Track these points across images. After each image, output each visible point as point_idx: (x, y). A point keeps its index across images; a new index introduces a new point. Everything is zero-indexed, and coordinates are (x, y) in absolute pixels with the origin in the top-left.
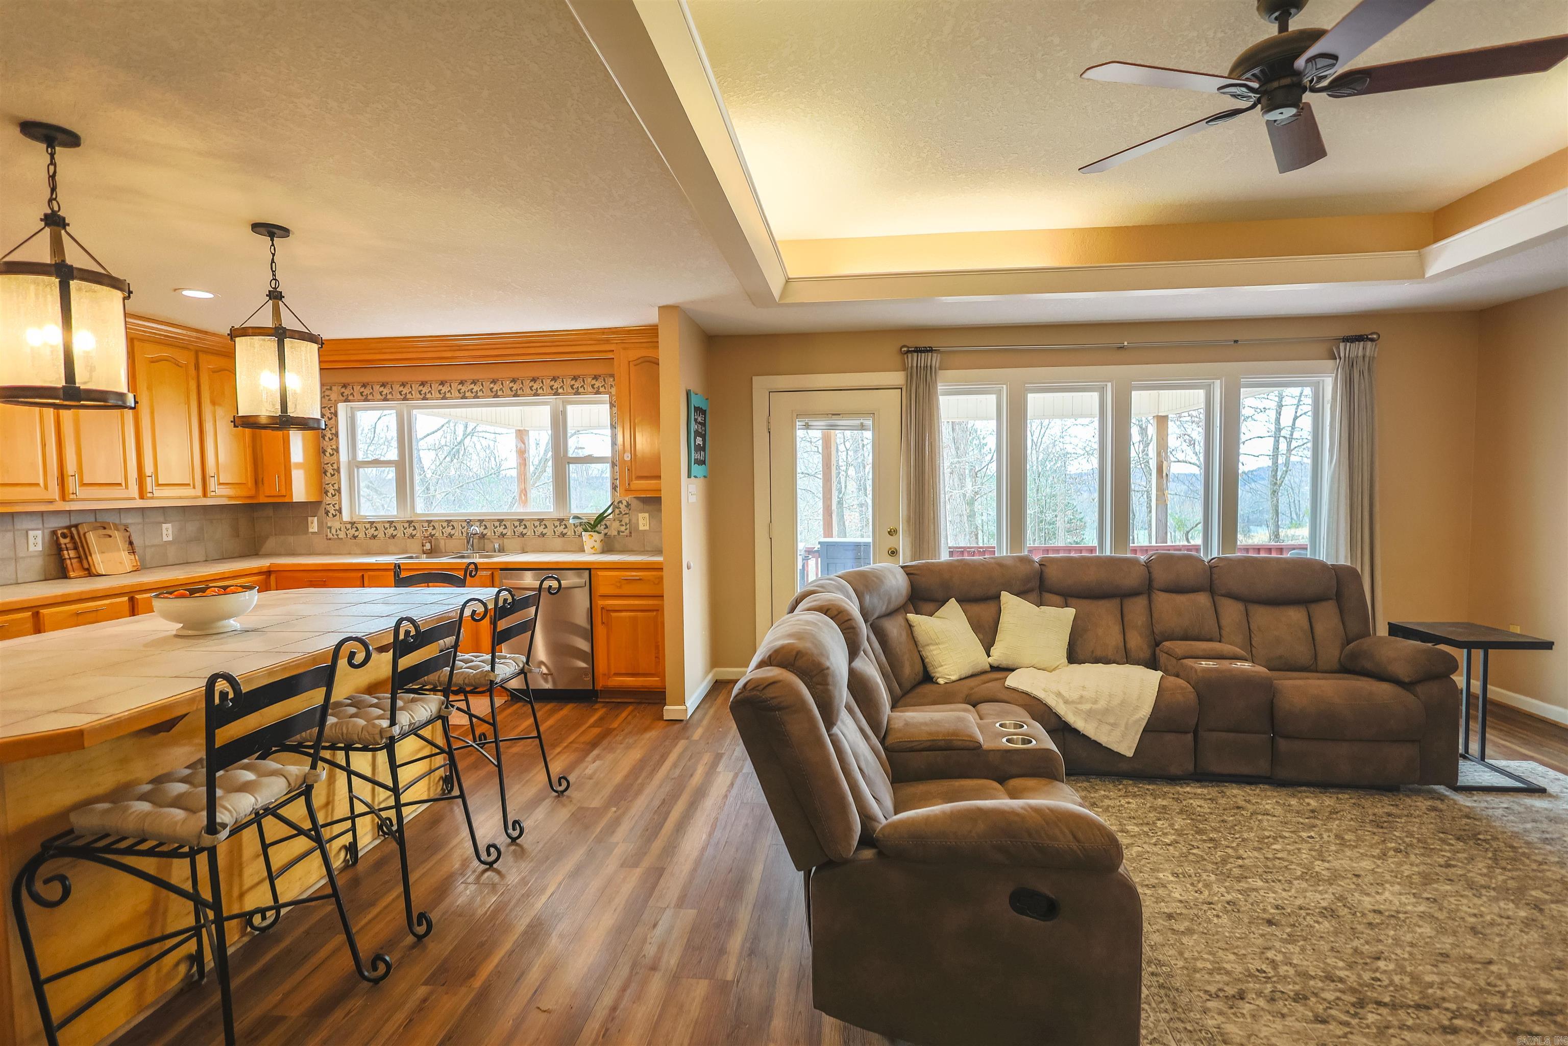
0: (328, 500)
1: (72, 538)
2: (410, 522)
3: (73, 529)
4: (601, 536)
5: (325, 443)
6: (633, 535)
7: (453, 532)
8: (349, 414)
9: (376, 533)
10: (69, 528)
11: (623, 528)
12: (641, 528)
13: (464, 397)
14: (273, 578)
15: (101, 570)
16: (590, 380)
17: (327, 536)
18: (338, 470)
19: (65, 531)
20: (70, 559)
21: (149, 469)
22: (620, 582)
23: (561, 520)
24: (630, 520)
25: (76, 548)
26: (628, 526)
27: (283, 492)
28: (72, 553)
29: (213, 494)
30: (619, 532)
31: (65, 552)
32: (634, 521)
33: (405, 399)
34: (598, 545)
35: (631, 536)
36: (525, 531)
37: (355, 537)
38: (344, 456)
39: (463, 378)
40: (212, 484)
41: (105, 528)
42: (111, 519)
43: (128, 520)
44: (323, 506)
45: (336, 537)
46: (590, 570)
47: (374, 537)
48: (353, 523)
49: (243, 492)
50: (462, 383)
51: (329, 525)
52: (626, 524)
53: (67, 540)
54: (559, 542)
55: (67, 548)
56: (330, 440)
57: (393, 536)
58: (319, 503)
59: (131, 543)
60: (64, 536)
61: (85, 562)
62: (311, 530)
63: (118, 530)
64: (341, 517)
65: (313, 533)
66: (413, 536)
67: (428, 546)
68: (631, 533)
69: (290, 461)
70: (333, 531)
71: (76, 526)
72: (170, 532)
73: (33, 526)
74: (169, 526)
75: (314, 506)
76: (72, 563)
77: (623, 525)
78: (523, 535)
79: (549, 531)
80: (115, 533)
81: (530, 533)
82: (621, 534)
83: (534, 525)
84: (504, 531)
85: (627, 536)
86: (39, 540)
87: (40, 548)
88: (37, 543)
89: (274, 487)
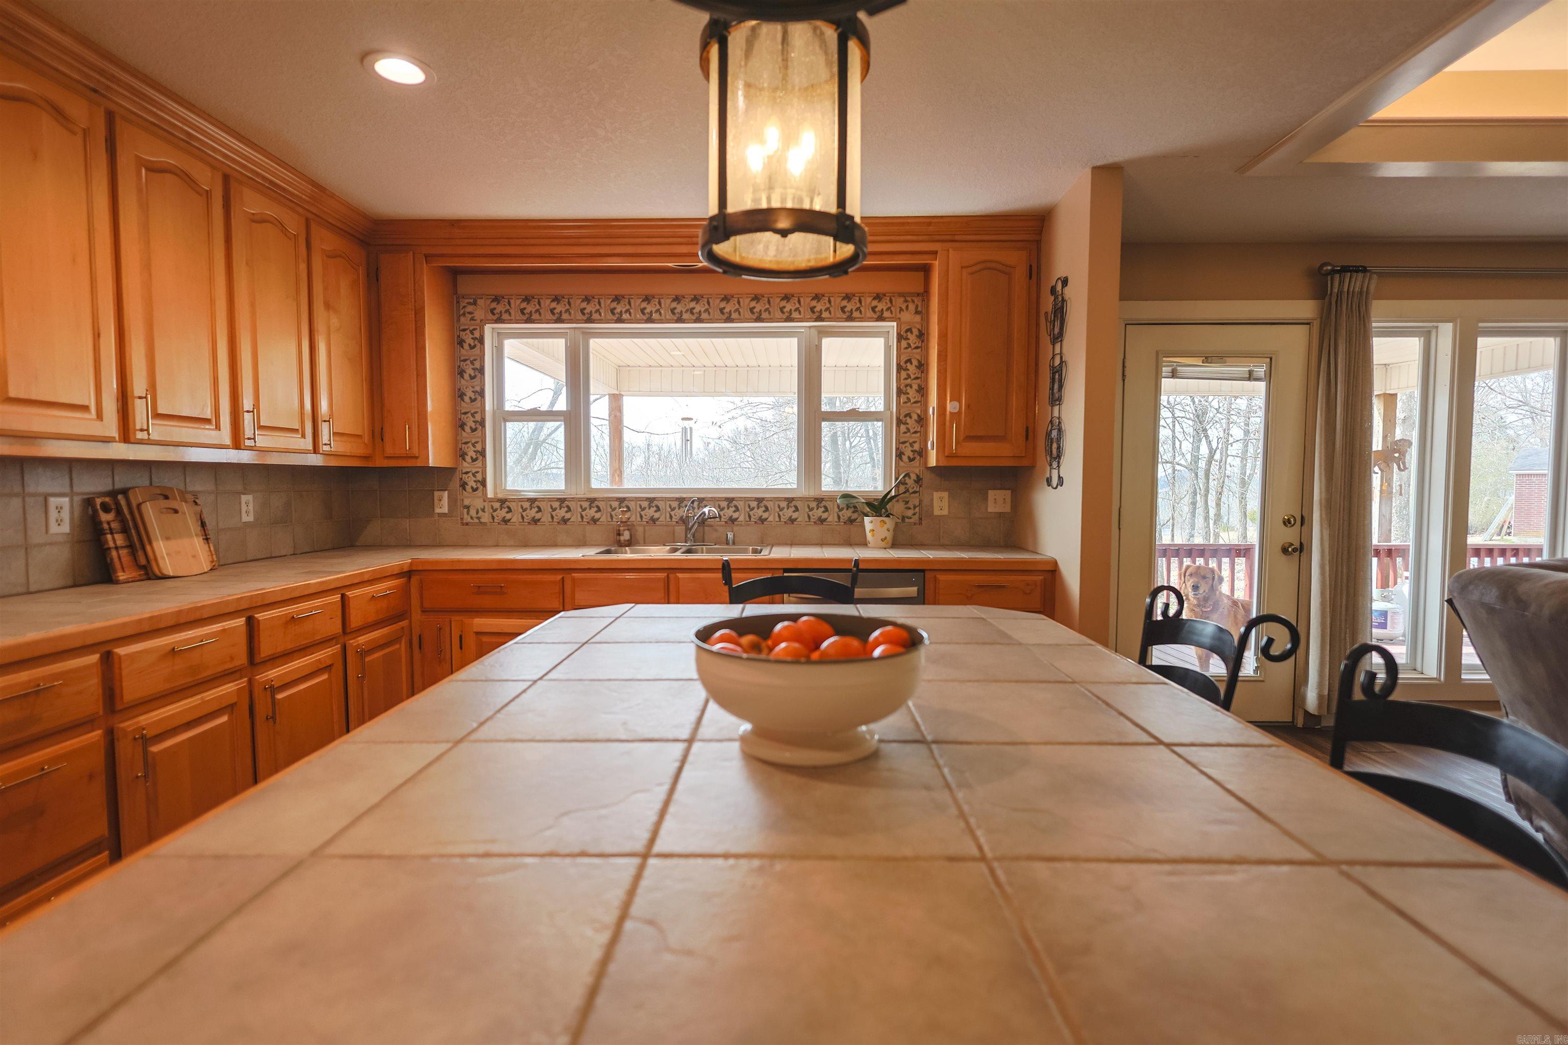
0: (466, 466)
1: (119, 512)
2: (592, 500)
3: (120, 497)
5: (467, 383)
6: (924, 522)
7: (658, 515)
9: (538, 516)
10: (113, 494)
11: (909, 513)
12: (937, 512)
13: (680, 320)
14: (415, 580)
15: (168, 567)
16: (869, 299)
17: (462, 519)
18: (482, 423)
19: (107, 499)
20: (117, 548)
21: (247, 400)
23: (819, 500)
24: (921, 501)
25: (125, 530)
26: (917, 509)
27: (415, 451)
28: (120, 539)
29: (325, 448)
30: (903, 518)
31: (109, 537)
32: (926, 501)
33: (586, 320)
35: (920, 524)
36: (765, 515)
37: (506, 521)
38: (489, 403)
39: (679, 291)
40: (325, 433)
41: (166, 497)
44: (458, 475)
45: (476, 521)
46: (924, 571)
47: (535, 521)
48: (503, 501)
50: (676, 299)
51: (466, 502)
52: (915, 507)
53: (111, 516)
54: (815, 531)
55: (110, 529)
56: (472, 378)
57: (565, 521)
58: (451, 471)
59: (203, 524)
60: (106, 508)
61: (140, 553)
62: (438, 510)
63: (186, 502)
64: (484, 493)
65: (441, 515)
66: (594, 521)
67: (626, 536)
68: (920, 519)
70: (473, 512)
71: (125, 492)
72: (251, 507)
73: (57, 490)
74: (249, 498)
75: (442, 476)
76: (119, 556)
77: (910, 508)
78: (762, 520)
79: (801, 516)
80: (184, 507)
81: (772, 518)
82: (907, 520)
83: (779, 507)
84: (735, 515)
85: (915, 524)
86: (66, 515)
87: (66, 528)
88: (62, 519)
89: (402, 444)
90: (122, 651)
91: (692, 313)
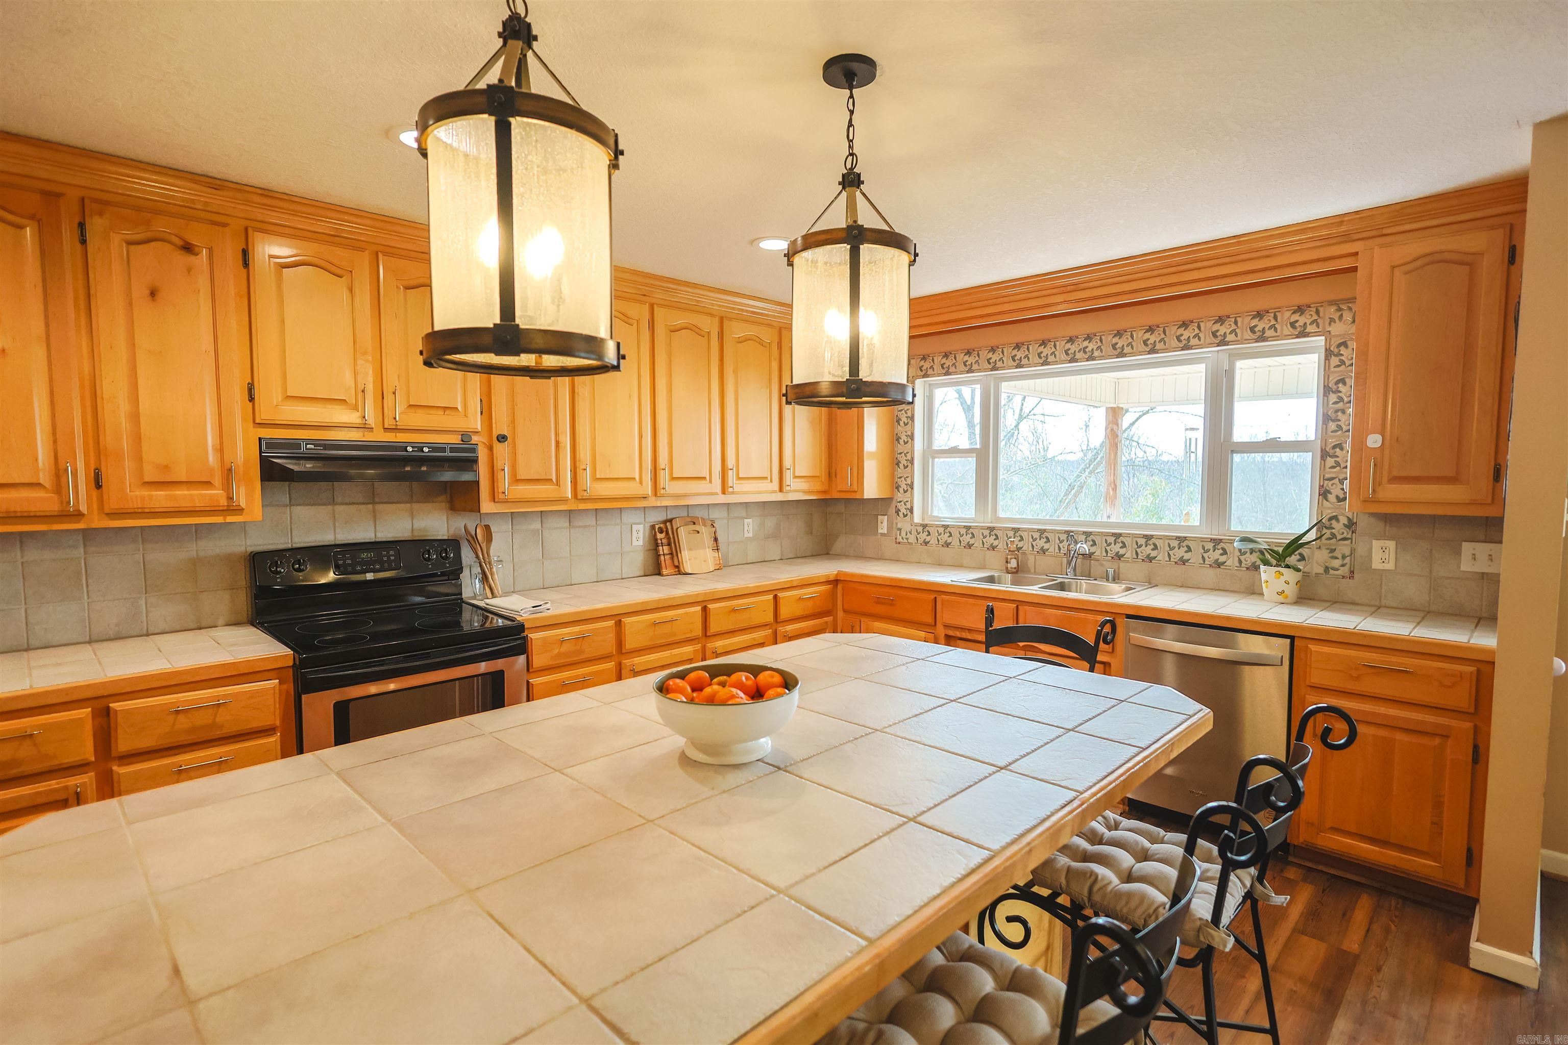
0: (900, 496)
1: (667, 533)
2: (991, 529)
3: (668, 524)
4: (1297, 576)
5: (900, 429)
6: (1356, 575)
7: (1046, 546)
8: (927, 393)
9: (949, 540)
10: (665, 522)
11: (1336, 563)
12: (1376, 564)
13: (1073, 360)
14: (840, 587)
15: (688, 567)
16: (1287, 314)
17: (896, 538)
18: (912, 461)
19: (662, 525)
20: (664, 554)
21: (731, 463)
22: (1357, 669)
23: (1216, 542)
24: (1353, 551)
25: (669, 544)
26: (1347, 560)
27: (855, 487)
28: (666, 549)
29: (788, 488)
30: (1327, 569)
31: (661, 548)
32: (1361, 550)
33: (994, 368)
34: (1291, 591)
35: (1352, 577)
36: (1154, 554)
37: (926, 543)
38: (918, 444)
39: (1072, 333)
40: (788, 477)
41: (694, 524)
42: (699, 513)
43: (715, 514)
44: (894, 503)
45: (905, 541)
46: (1292, 638)
47: (947, 545)
48: (924, 526)
49: (818, 486)
50: (1071, 340)
51: (899, 526)
52: (1344, 557)
53: (662, 536)
54: (1210, 575)
55: (662, 543)
56: (906, 424)
57: (970, 546)
58: (890, 499)
59: (716, 539)
60: (661, 531)
61: (675, 558)
62: (880, 531)
63: (705, 526)
64: (912, 518)
65: (882, 534)
66: (993, 548)
67: (1013, 564)
68: (1352, 572)
69: (863, 451)
70: (903, 534)
71: (671, 521)
72: (751, 527)
73: (637, 521)
74: (750, 523)
75: (882, 504)
76: (665, 560)
77: (1337, 558)
78: (1150, 559)
79: (1194, 557)
80: (702, 529)
81: (1162, 556)
82: (1332, 572)
83: (1169, 546)
84: (1122, 551)
85: (1343, 577)
86: (641, 535)
87: (641, 543)
88: (639, 537)
89: (846, 481)
90: (627, 620)
91: (1085, 352)
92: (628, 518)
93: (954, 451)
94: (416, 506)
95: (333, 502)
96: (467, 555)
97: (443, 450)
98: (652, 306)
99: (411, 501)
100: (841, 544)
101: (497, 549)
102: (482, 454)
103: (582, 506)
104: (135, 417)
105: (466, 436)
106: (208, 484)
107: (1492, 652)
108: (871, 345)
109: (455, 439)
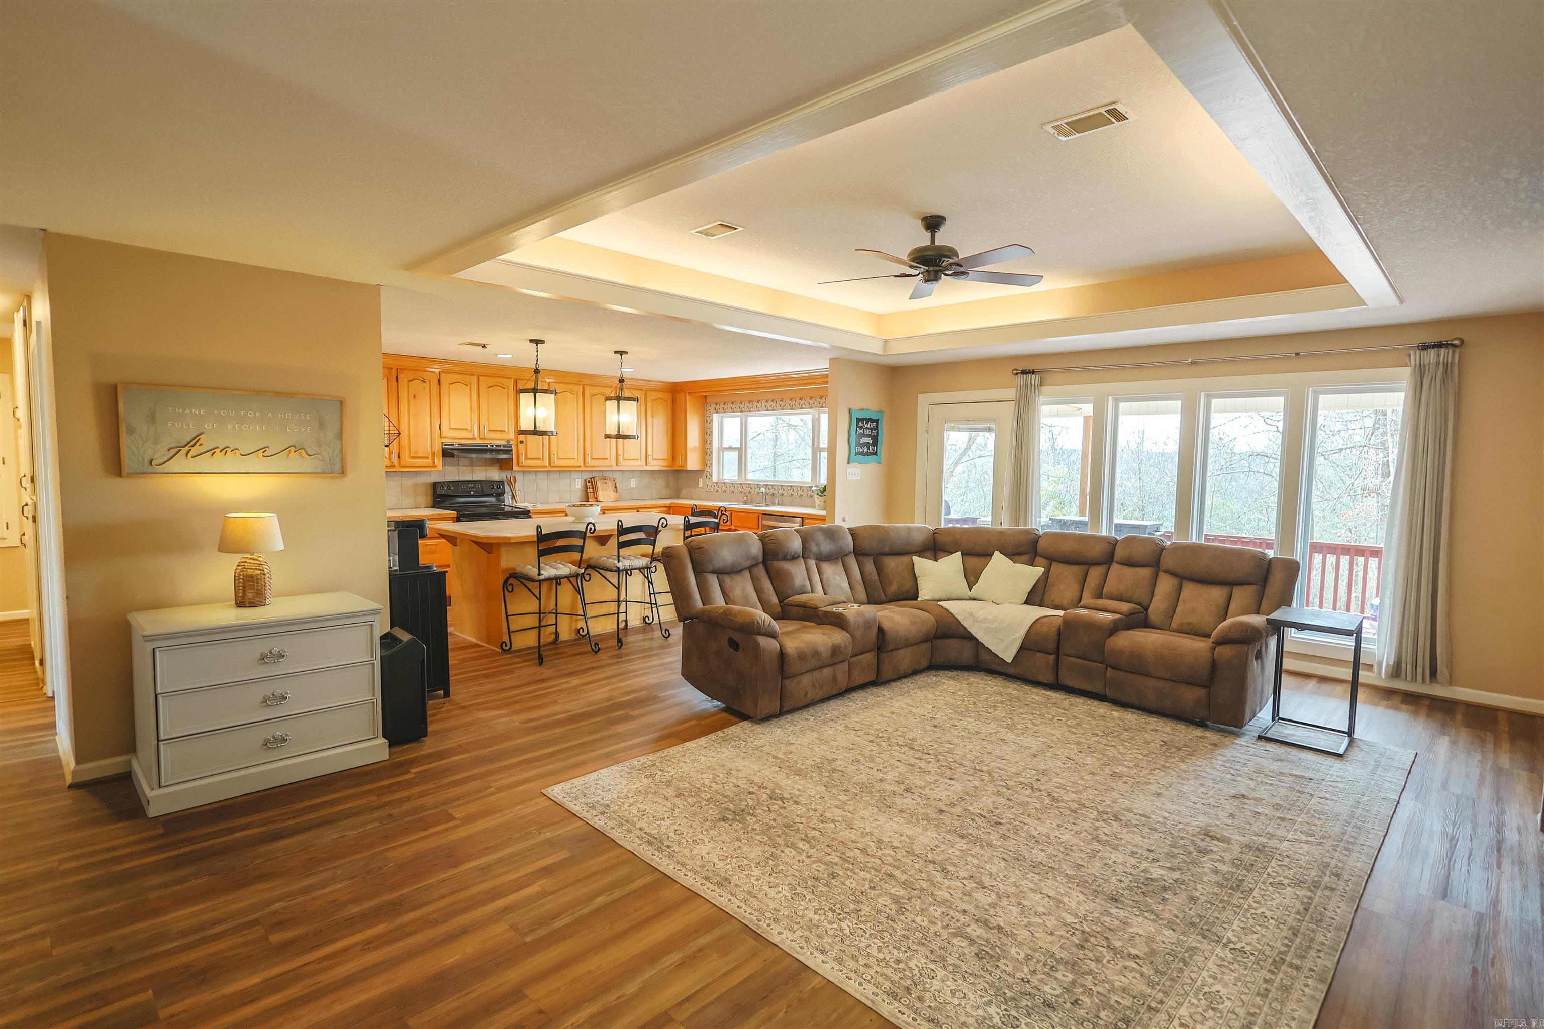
0: (707, 469)
1: (592, 483)
2: (741, 484)
5: (707, 437)
7: (759, 491)
8: (718, 420)
9: (726, 490)
10: (590, 478)
13: (768, 410)
14: (672, 510)
18: (712, 452)
19: (589, 480)
21: (620, 452)
23: (812, 488)
25: (593, 488)
27: (685, 465)
28: (591, 491)
29: (652, 464)
31: (589, 490)
33: (743, 411)
36: (792, 493)
37: (719, 491)
38: (715, 445)
40: (650, 459)
41: (605, 479)
42: (609, 475)
43: (616, 476)
44: (705, 473)
45: (710, 491)
46: (802, 518)
47: (725, 492)
48: (717, 483)
49: (668, 464)
50: (766, 402)
51: (707, 483)
53: (590, 484)
55: (589, 488)
56: (709, 434)
58: (703, 470)
59: (616, 487)
60: (589, 482)
63: (611, 481)
64: (712, 480)
65: (701, 488)
69: (687, 447)
70: (709, 487)
71: (593, 478)
73: (578, 477)
74: (635, 480)
75: (701, 472)
80: (609, 482)
81: (795, 494)
83: (797, 490)
84: (783, 493)
86: (580, 483)
87: (580, 487)
88: (579, 485)
89: (680, 462)
92: (574, 476)
93: (730, 448)
94: (488, 468)
95: (459, 465)
96: (507, 488)
97: (500, 446)
98: (584, 386)
99: (485, 466)
100: (684, 492)
101: (518, 486)
102: (514, 448)
103: (552, 469)
104: (409, 436)
105: (508, 441)
106: (427, 458)
107: (824, 516)
108: (623, 423)
109: (504, 442)
